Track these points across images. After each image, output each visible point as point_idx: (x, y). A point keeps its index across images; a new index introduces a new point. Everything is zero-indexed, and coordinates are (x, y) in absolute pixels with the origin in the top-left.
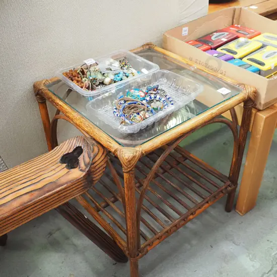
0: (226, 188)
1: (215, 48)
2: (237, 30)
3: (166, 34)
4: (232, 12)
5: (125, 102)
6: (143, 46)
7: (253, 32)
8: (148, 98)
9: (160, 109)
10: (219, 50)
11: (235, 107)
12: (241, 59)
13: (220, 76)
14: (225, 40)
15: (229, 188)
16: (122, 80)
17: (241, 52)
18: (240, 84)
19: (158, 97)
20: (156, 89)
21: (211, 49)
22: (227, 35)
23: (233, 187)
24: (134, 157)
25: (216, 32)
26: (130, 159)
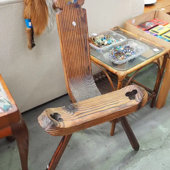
0: (153, 95)
1: (148, 30)
2: (157, 21)
3: (126, 23)
4: (155, 12)
5: (115, 51)
6: (114, 28)
7: (165, 23)
8: (125, 51)
9: (130, 55)
10: (150, 31)
11: (159, 58)
12: (161, 35)
13: (153, 43)
14: (152, 26)
15: (154, 96)
16: (111, 43)
17: (161, 32)
18: (163, 47)
19: (129, 50)
20: (129, 47)
21: (146, 30)
22: (153, 24)
23: (156, 95)
24: (124, 75)
25: (147, 22)
26: (123, 75)
